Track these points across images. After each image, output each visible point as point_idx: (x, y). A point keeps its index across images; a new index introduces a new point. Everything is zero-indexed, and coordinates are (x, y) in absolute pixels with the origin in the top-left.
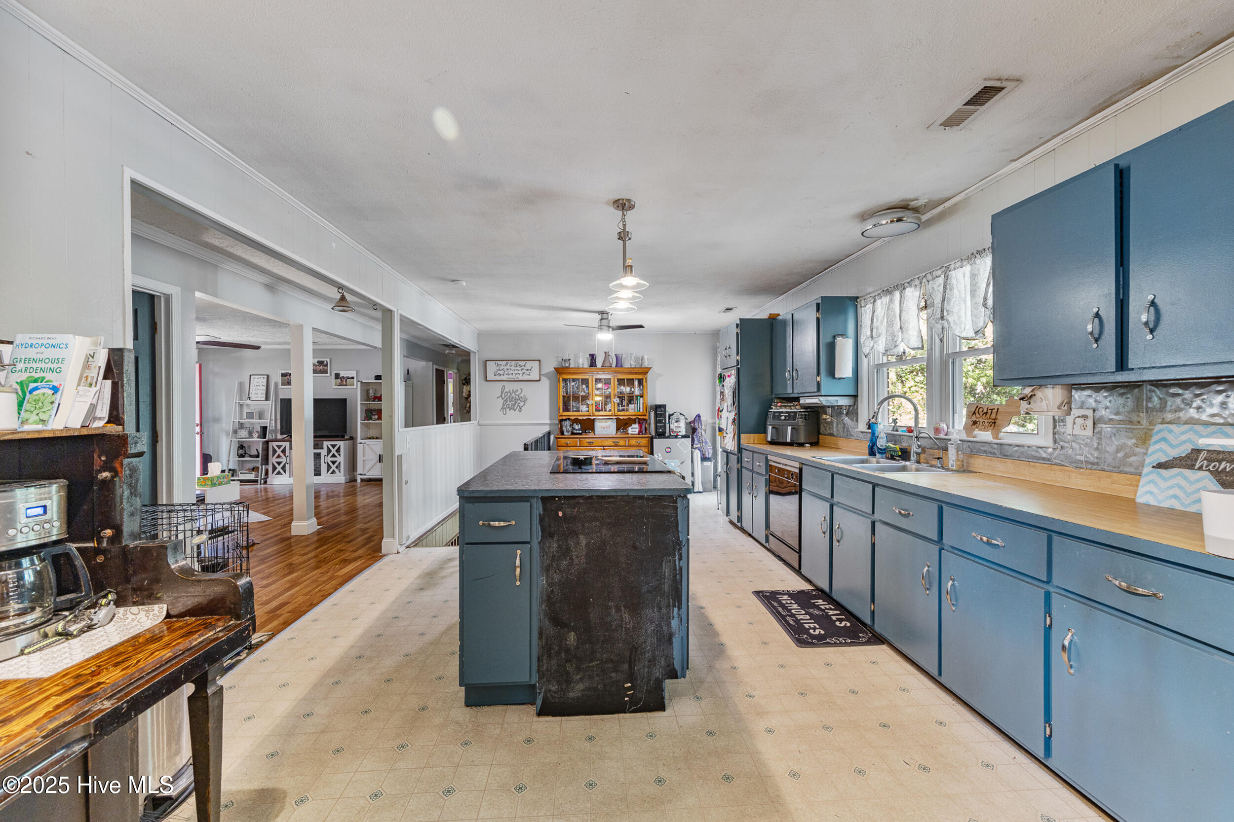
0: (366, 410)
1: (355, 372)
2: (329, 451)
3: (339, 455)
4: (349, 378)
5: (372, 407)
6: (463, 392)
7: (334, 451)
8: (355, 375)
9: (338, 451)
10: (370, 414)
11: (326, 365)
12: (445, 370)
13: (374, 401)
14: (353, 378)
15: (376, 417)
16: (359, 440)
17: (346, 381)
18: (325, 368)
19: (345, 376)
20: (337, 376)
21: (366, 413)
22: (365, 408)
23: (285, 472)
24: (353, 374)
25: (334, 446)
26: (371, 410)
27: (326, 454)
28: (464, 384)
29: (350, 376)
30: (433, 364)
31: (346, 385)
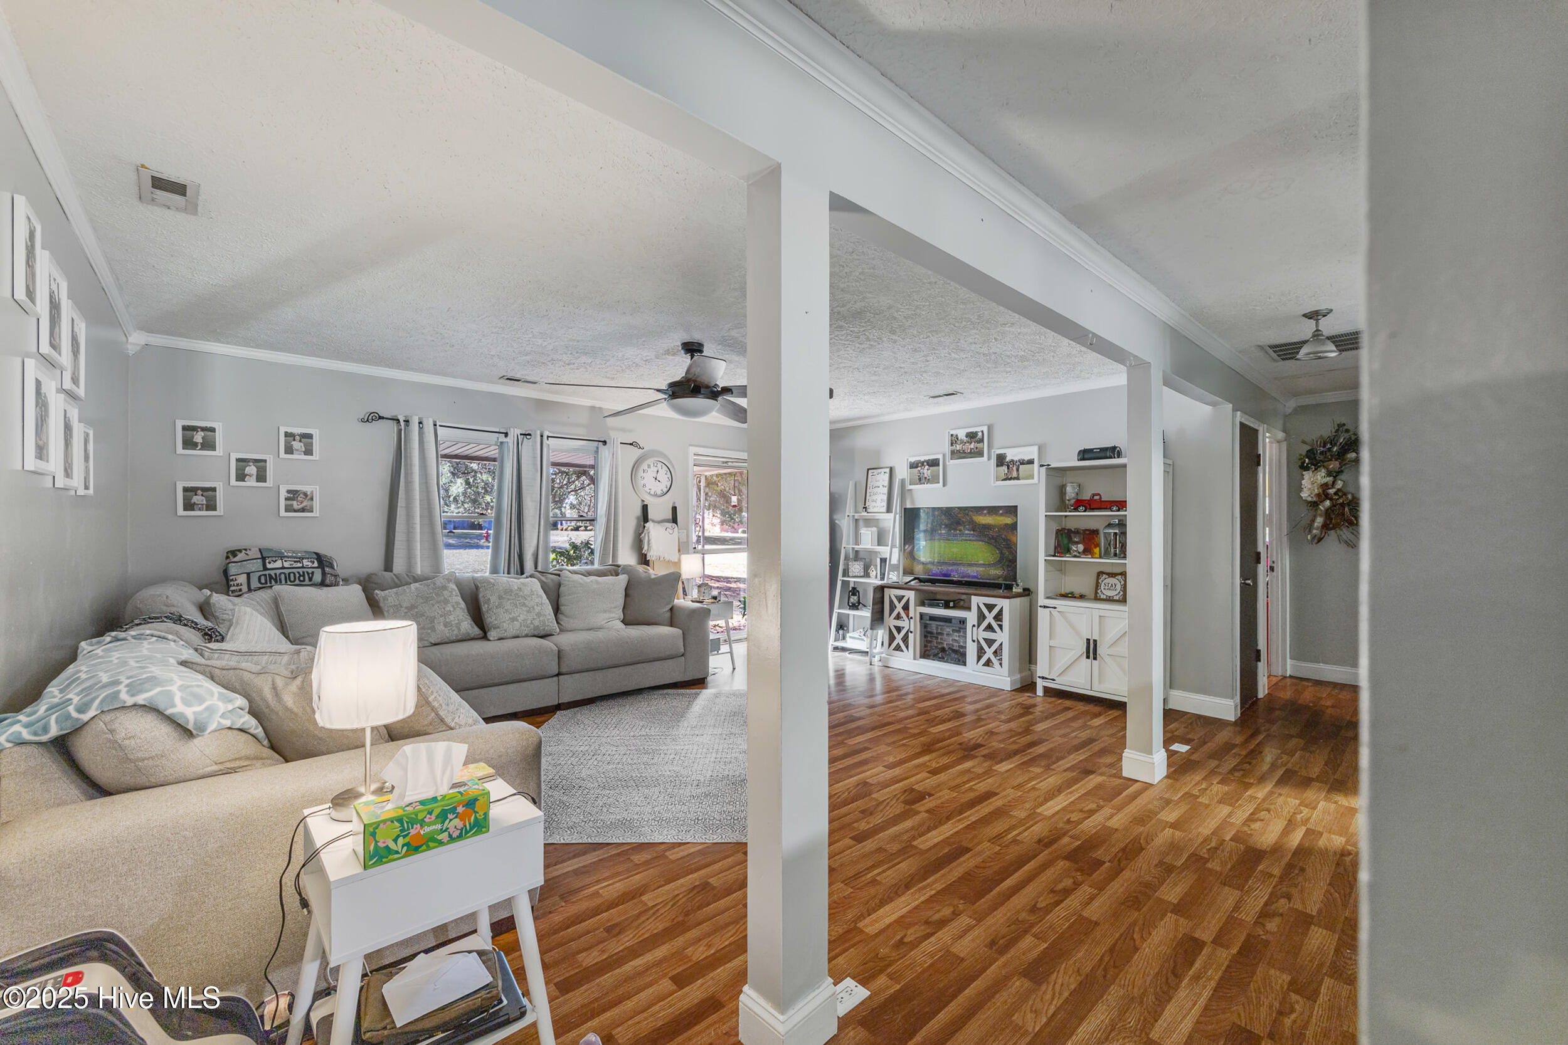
0: (1058, 531)
1: (1036, 448)
2: (981, 617)
3: (1001, 627)
4: (1023, 463)
5: (1072, 525)
6: (1301, 490)
7: (990, 618)
8: (1035, 456)
9: (998, 617)
10: (1066, 541)
11: (982, 441)
12: (1261, 430)
13: (1076, 509)
14: (1031, 462)
15: (1081, 547)
16: (1042, 601)
17: (1018, 470)
18: (979, 445)
19: (1016, 459)
20: (1001, 460)
21: (1057, 537)
22: (1055, 527)
23: (907, 647)
24: (1031, 453)
25: (990, 607)
26: (1070, 531)
27: (976, 624)
28: (1307, 469)
29: (1026, 458)
30: (1235, 410)
31: (1017, 478)
